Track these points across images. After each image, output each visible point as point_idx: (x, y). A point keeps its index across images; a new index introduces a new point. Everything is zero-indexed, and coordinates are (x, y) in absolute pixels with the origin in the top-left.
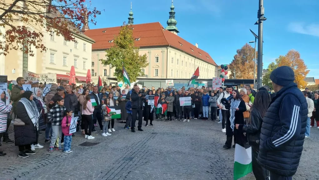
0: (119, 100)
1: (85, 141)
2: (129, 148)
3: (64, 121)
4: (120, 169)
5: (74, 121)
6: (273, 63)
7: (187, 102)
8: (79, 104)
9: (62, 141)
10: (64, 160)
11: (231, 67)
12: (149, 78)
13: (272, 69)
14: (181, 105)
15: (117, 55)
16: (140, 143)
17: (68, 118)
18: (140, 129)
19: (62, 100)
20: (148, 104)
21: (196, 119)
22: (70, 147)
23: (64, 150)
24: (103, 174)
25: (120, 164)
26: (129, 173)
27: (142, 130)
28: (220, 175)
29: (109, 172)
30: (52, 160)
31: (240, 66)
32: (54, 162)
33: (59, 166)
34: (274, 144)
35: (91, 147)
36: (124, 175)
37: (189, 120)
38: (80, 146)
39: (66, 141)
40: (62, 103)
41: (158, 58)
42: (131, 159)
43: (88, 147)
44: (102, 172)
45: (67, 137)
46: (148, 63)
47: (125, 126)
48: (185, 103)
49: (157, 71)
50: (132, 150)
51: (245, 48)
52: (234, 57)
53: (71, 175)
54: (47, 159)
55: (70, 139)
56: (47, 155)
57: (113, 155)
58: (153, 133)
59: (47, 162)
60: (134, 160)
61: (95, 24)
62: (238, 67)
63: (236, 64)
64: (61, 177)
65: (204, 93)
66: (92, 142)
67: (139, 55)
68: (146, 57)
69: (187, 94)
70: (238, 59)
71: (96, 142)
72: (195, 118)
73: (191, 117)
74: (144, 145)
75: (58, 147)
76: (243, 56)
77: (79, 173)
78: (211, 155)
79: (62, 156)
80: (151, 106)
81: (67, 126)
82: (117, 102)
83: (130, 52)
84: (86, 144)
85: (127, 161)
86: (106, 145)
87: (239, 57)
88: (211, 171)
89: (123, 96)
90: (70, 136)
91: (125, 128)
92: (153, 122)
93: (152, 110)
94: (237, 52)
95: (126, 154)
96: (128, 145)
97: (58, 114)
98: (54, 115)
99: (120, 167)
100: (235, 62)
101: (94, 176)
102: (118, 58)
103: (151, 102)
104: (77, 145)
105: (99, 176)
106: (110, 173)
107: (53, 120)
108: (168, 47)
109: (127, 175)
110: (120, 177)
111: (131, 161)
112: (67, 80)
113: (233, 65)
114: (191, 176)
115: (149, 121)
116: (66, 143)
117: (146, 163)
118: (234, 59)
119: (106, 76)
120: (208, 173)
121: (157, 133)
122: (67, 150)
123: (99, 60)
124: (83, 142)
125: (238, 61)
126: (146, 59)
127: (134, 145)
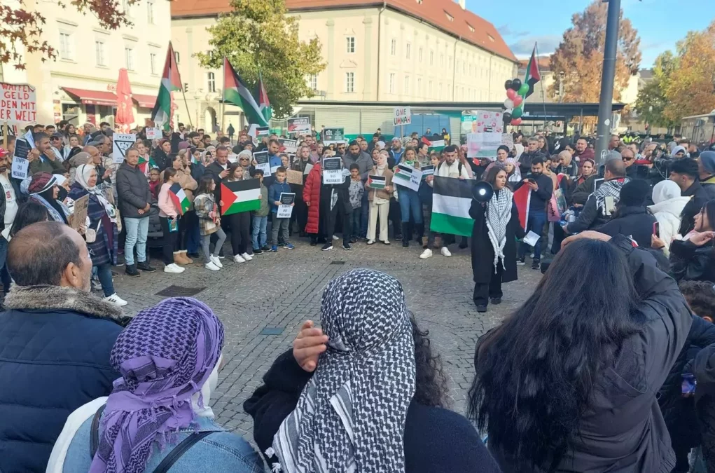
1: (170, 285)
2: (276, 304)
4: (252, 357)
6: (668, 53)
11: (554, 65)
12: (328, 99)
13: (663, 70)
15: (239, 40)
16: (301, 289)
25: (252, 346)
29: (228, 364)
31: (578, 59)
38: (160, 297)
41: (353, 39)
42: (279, 332)
46: (323, 62)
49: (350, 77)
50: (281, 308)
51: (597, 9)
52: (565, 37)
57: (237, 322)
58: (333, 263)
60: (284, 334)
62: (574, 64)
63: (568, 55)
66: (187, 285)
67: (300, 41)
68: (318, 45)
70: (573, 40)
71: (195, 287)
74: (310, 296)
76: (590, 31)
78: (465, 320)
83: (274, 33)
84: (174, 291)
85: (270, 338)
86: (220, 295)
87: (577, 36)
88: (457, 362)
94: (573, 20)
95: (268, 320)
96: (273, 295)
99: (252, 351)
100: (565, 49)
102: (244, 50)
103: (332, 177)
104: (152, 295)
106: (231, 366)
108: (382, 9)
110: (254, 375)
111: (279, 338)
112: (110, 107)
113: (560, 59)
118: (563, 42)
119: (214, 91)
120: (450, 366)
121: (344, 263)
123: (193, 56)
124: (165, 288)
125: (572, 46)
126: (318, 52)
127: (286, 295)
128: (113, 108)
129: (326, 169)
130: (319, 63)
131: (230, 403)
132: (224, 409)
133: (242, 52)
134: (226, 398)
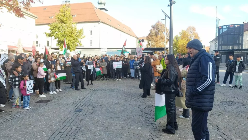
0: (65, 65)
1: (40, 100)
2: (78, 103)
3: (22, 84)
4: (73, 119)
5: (30, 83)
6: (177, 35)
7: (119, 66)
8: (32, 70)
9: (22, 100)
10: (25, 115)
11: (148, 38)
12: (85, 47)
13: (176, 40)
14: (114, 68)
15: (58, 29)
16: (85, 98)
17: (25, 81)
18: (83, 88)
19: (19, 67)
20: (88, 68)
21: (126, 78)
22: (28, 105)
23: (23, 107)
24: (61, 123)
25: (72, 115)
26: (81, 121)
27: (85, 89)
28: (148, 117)
29: (65, 121)
30: (15, 116)
31: (154, 37)
32: (17, 117)
33: (22, 120)
34: (199, 90)
35: (46, 103)
36: (78, 122)
37: (120, 79)
38: (37, 104)
39: (25, 100)
40: (20, 69)
41: (91, 31)
42: (80, 111)
43: (43, 104)
44: (59, 122)
45: (25, 97)
47: (71, 86)
48: (117, 66)
49: (91, 42)
50: (80, 104)
51: (158, 24)
52: (150, 31)
53: (34, 126)
54: (10, 115)
55: (28, 98)
56: (10, 112)
57: (65, 109)
58: (94, 91)
59: (10, 117)
60: (83, 111)
61: (42, 3)
62: (153, 39)
63: (151, 36)
64: (26, 128)
65: (131, 59)
66: (46, 100)
67: (77, 29)
68: (83, 30)
69: (119, 60)
71: (49, 100)
72: (124, 78)
73: (122, 77)
74: (89, 100)
75: (18, 105)
76: (156, 30)
77: (40, 124)
78: (140, 103)
79: (23, 112)
80: (91, 70)
81: (24, 88)
82: (63, 67)
83: (69, 27)
84: (42, 101)
85: (78, 112)
86: (58, 102)
87: (153, 31)
88: (142, 115)
89: (68, 63)
90: (28, 96)
91: (71, 87)
92: (93, 82)
93: (91, 73)
94: (152, 27)
95: (76, 108)
96: (76, 100)
97: (17, 79)
98: (13, 80)
99: (73, 117)
101: (54, 125)
102: (60, 31)
103: (91, 67)
104: (34, 103)
105: (58, 125)
106: (66, 122)
107: (13, 83)
108: (100, 23)
109: (80, 123)
110: (75, 124)
111: (81, 112)
112: (15, 50)
113: (149, 37)
114: (128, 119)
115: (90, 81)
116: (25, 101)
117: (93, 112)
118: (150, 33)
119: (49, 46)
120: (140, 116)
121: (97, 91)
122: (27, 107)
123: (44, 33)
124: (38, 101)
125: (152, 33)
126: (83, 32)
127: (81, 100)
128: (16, 51)
129: (89, 64)
130: (83, 36)
131: (68, 133)
132: (67, 136)
133: (59, 32)
134: (67, 132)
